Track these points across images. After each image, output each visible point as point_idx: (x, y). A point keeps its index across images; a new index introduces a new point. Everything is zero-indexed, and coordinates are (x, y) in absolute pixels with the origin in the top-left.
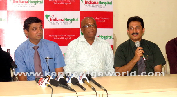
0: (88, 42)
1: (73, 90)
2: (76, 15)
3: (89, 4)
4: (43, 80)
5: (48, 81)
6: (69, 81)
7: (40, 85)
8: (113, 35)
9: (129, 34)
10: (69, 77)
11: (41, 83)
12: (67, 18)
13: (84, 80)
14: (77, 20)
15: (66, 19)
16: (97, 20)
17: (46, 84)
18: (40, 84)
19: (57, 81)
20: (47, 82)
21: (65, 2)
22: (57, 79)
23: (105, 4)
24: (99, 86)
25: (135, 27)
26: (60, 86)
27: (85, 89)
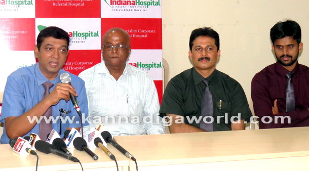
0: (111, 74)
1: (75, 160)
2: (94, 24)
3: (117, 5)
4: (23, 142)
5: (32, 144)
6: (70, 143)
7: (18, 152)
8: (163, 62)
9: (192, 58)
10: (71, 137)
11: (20, 148)
12: (77, 32)
13: (97, 141)
14: (96, 35)
15: (75, 33)
16: (132, 33)
17: (27, 149)
18: (16, 150)
19: (48, 144)
20: (29, 146)
21: (74, 2)
22: (49, 140)
23: (148, 4)
24: (123, 151)
25: (204, 46)
26: (53, 153)
27: (97, 158)
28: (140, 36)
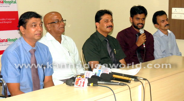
11: (82, 84)
16: (3, 21)
18: (80, 86)
23: (10, 3)
27: (130, 81)
28: (7, 22)
